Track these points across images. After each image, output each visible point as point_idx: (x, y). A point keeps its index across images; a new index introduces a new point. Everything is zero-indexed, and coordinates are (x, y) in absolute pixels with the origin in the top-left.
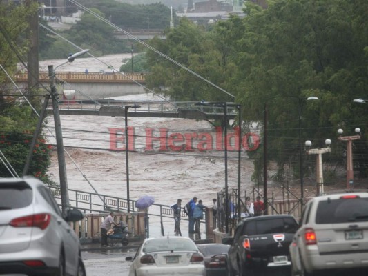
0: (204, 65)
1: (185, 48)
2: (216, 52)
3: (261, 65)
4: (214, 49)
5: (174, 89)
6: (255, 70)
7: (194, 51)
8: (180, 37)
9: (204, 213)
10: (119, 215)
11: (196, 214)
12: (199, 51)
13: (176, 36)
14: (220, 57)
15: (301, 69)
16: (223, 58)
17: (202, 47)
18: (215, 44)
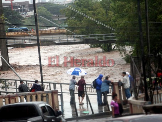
0: (95, 17)
1: (85, 9)
2: (102, 9)
3: (132, 3)
4: (100, 8)
5: (81, 31)
6: (128, 6)
7: (89, 10)
8: (82, 3)
9: (110, 87)
10: (34, 94)
11: (104, 88)
12: (93, 10)
13: (79, 3)
14: (104, 11)
15: (157, 3)
16: (106, 12)
17: (94, 7)
18: (101, 5)
